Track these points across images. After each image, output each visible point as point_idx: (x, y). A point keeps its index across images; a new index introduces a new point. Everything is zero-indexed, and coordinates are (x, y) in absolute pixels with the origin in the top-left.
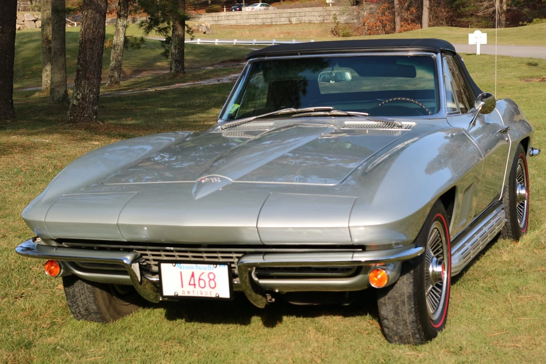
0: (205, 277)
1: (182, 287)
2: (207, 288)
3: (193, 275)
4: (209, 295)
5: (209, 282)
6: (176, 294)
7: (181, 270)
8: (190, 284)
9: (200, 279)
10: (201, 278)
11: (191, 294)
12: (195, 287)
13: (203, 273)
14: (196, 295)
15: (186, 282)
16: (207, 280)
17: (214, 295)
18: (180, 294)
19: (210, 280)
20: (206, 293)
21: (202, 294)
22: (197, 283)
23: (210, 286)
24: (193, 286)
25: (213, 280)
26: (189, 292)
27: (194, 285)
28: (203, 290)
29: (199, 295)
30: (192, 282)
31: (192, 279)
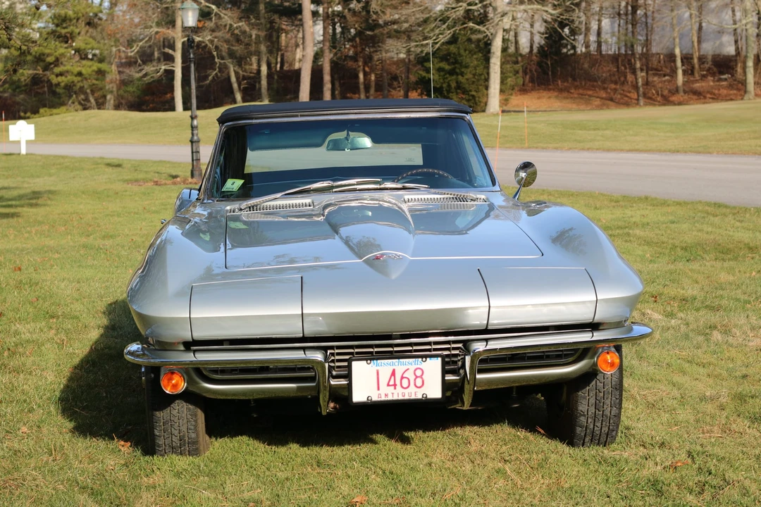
0: (410, 375)
1: (378, 389)
2: (412, 389)
3: (393, 373)
4: (413, 397)
5: (415, 380)
6: (370, 398)
7: (378, 368)
8: (388, 385)
9: (402, 378)
10: (404, 376)
11: (390, 398)
12: (395, 388)
13: (408, 369)
14: (395, 398)
15: (383, 381)
16: (412, 378)
17: (419, 397)
18: (375, 398)
19: (417, 377)
20: (410, 394)
21: (404, 396)
22: (398, 382)
23: (415, 385)
24: (393, 387)
25: (421, 377)
26: (386, 395)
27: (395, 385)
28: (406, 391)
29: (401, 398)
30: (392, 383)
31: (393, 378)
